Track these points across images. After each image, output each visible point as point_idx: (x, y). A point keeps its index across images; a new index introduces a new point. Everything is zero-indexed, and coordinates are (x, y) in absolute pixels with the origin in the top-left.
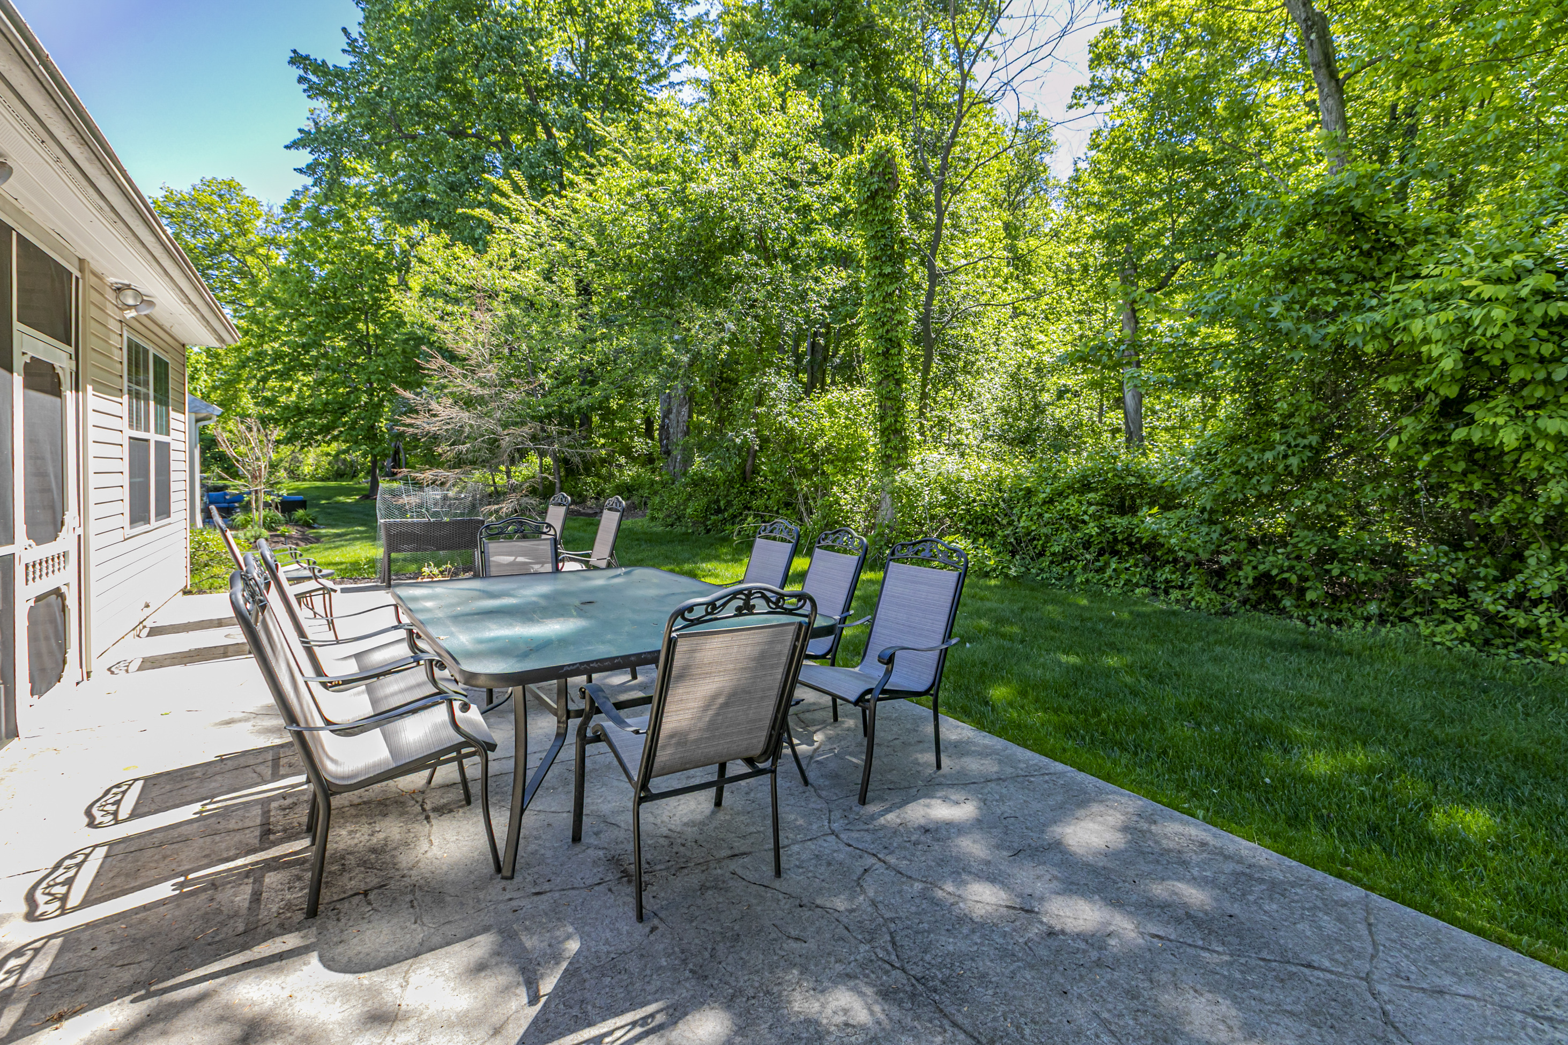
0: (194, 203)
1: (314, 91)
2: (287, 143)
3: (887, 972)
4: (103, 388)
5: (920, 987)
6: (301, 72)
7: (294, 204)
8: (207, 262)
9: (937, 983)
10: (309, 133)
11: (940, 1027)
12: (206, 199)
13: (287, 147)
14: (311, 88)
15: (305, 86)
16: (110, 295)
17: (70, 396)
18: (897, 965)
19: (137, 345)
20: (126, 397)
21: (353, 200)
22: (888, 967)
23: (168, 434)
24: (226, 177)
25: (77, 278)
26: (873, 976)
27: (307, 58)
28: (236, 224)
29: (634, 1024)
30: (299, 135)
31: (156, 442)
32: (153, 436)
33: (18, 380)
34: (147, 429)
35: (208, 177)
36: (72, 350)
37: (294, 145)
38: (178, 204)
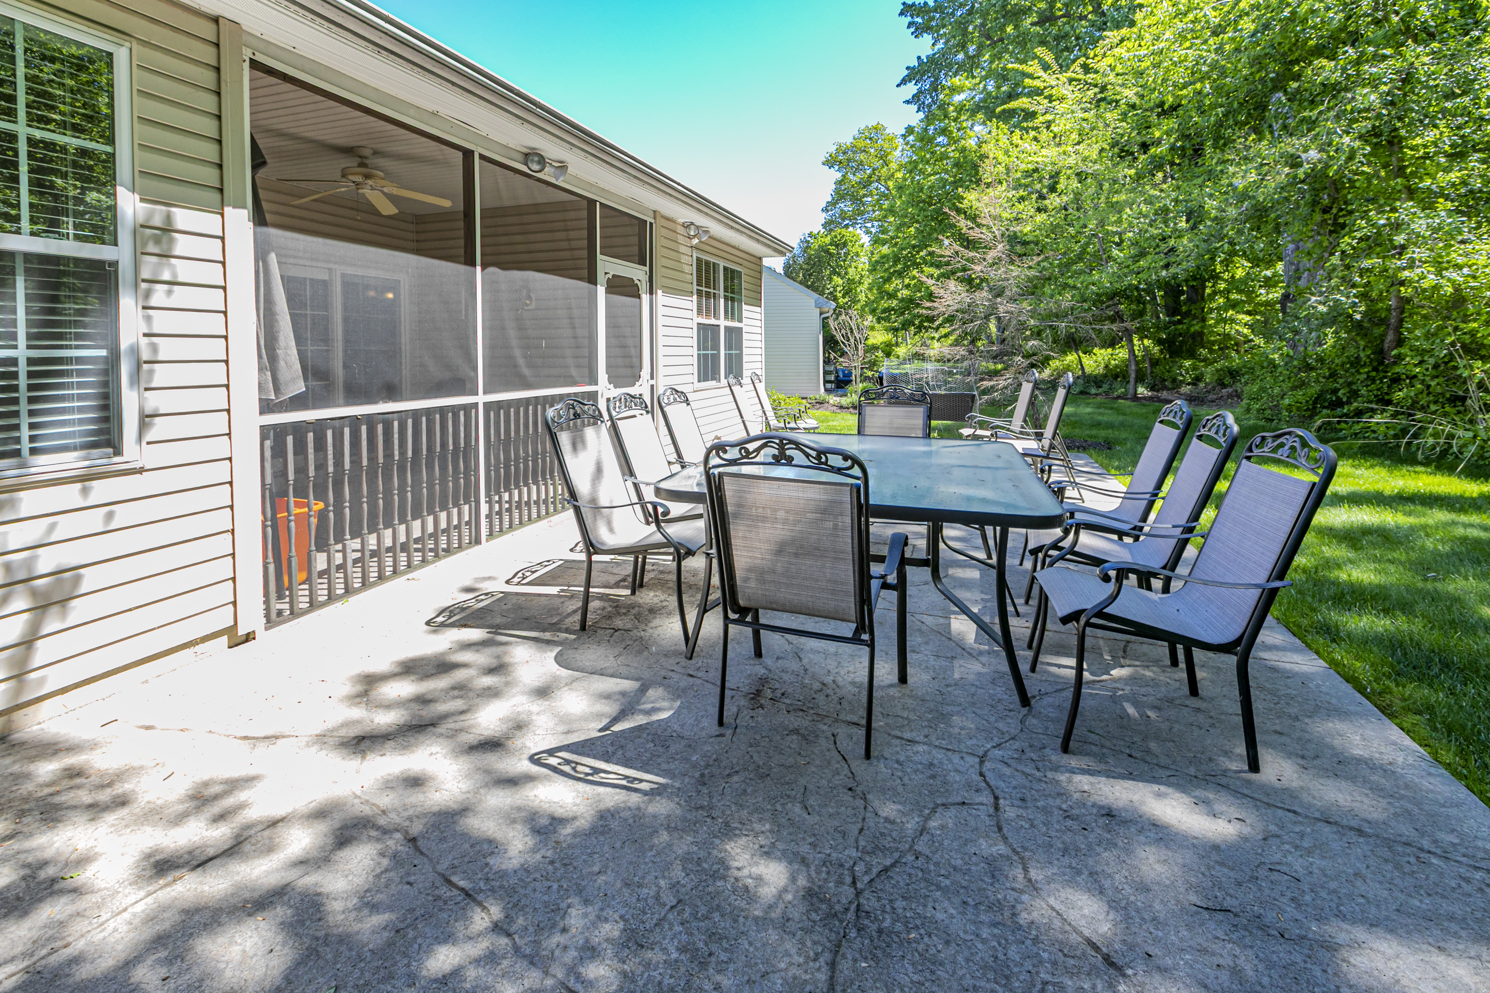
0: (854, 148)
1: (918, 31)
2: (898, 82)
3: (840, 882)
4: (670, 290)
5: (851, 915)
6: (909, 19)
7: (910, 130)
8: (862, 192)
9: (874, 927)
10: (914, 68)
11: (816, 954)
12: (861, 144)
13: (898, 86)
14: (916, 29)
15: (912, 30)
16: (680, 229)
17: (645, 298)
18: (859, 885)
19: (707, 263)
20: (695, 297)
21: (955, 114)
22: (848, 880)
23: (740, 321)
24: (874, 124)
25: (651, 224)
26: (824, 875)
27: (914, 4)
28: (881, 158)
29: (626, 777)
30: (906, 72)
31: (726, 327)
32: (723, 323)
33: (601, 290)
34: (716, 316)
35: (863, 127)
36: (647, 269)
37: (904, 82)
38: (844, 153)
